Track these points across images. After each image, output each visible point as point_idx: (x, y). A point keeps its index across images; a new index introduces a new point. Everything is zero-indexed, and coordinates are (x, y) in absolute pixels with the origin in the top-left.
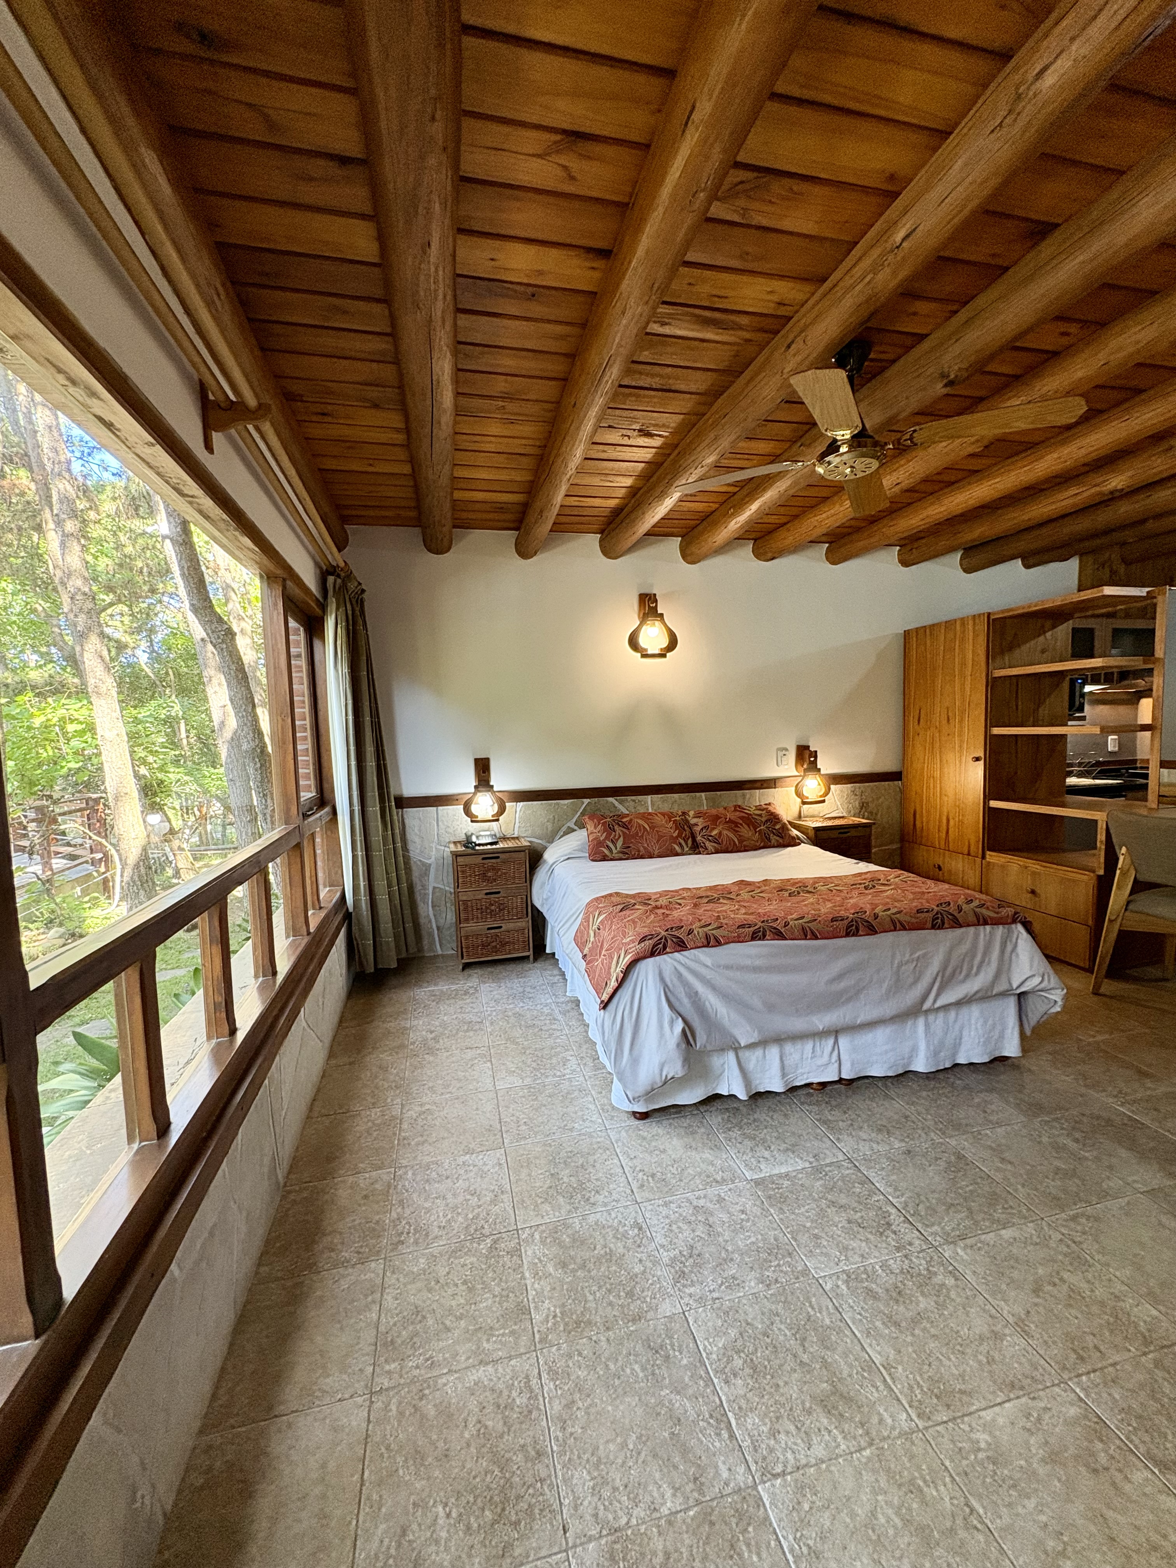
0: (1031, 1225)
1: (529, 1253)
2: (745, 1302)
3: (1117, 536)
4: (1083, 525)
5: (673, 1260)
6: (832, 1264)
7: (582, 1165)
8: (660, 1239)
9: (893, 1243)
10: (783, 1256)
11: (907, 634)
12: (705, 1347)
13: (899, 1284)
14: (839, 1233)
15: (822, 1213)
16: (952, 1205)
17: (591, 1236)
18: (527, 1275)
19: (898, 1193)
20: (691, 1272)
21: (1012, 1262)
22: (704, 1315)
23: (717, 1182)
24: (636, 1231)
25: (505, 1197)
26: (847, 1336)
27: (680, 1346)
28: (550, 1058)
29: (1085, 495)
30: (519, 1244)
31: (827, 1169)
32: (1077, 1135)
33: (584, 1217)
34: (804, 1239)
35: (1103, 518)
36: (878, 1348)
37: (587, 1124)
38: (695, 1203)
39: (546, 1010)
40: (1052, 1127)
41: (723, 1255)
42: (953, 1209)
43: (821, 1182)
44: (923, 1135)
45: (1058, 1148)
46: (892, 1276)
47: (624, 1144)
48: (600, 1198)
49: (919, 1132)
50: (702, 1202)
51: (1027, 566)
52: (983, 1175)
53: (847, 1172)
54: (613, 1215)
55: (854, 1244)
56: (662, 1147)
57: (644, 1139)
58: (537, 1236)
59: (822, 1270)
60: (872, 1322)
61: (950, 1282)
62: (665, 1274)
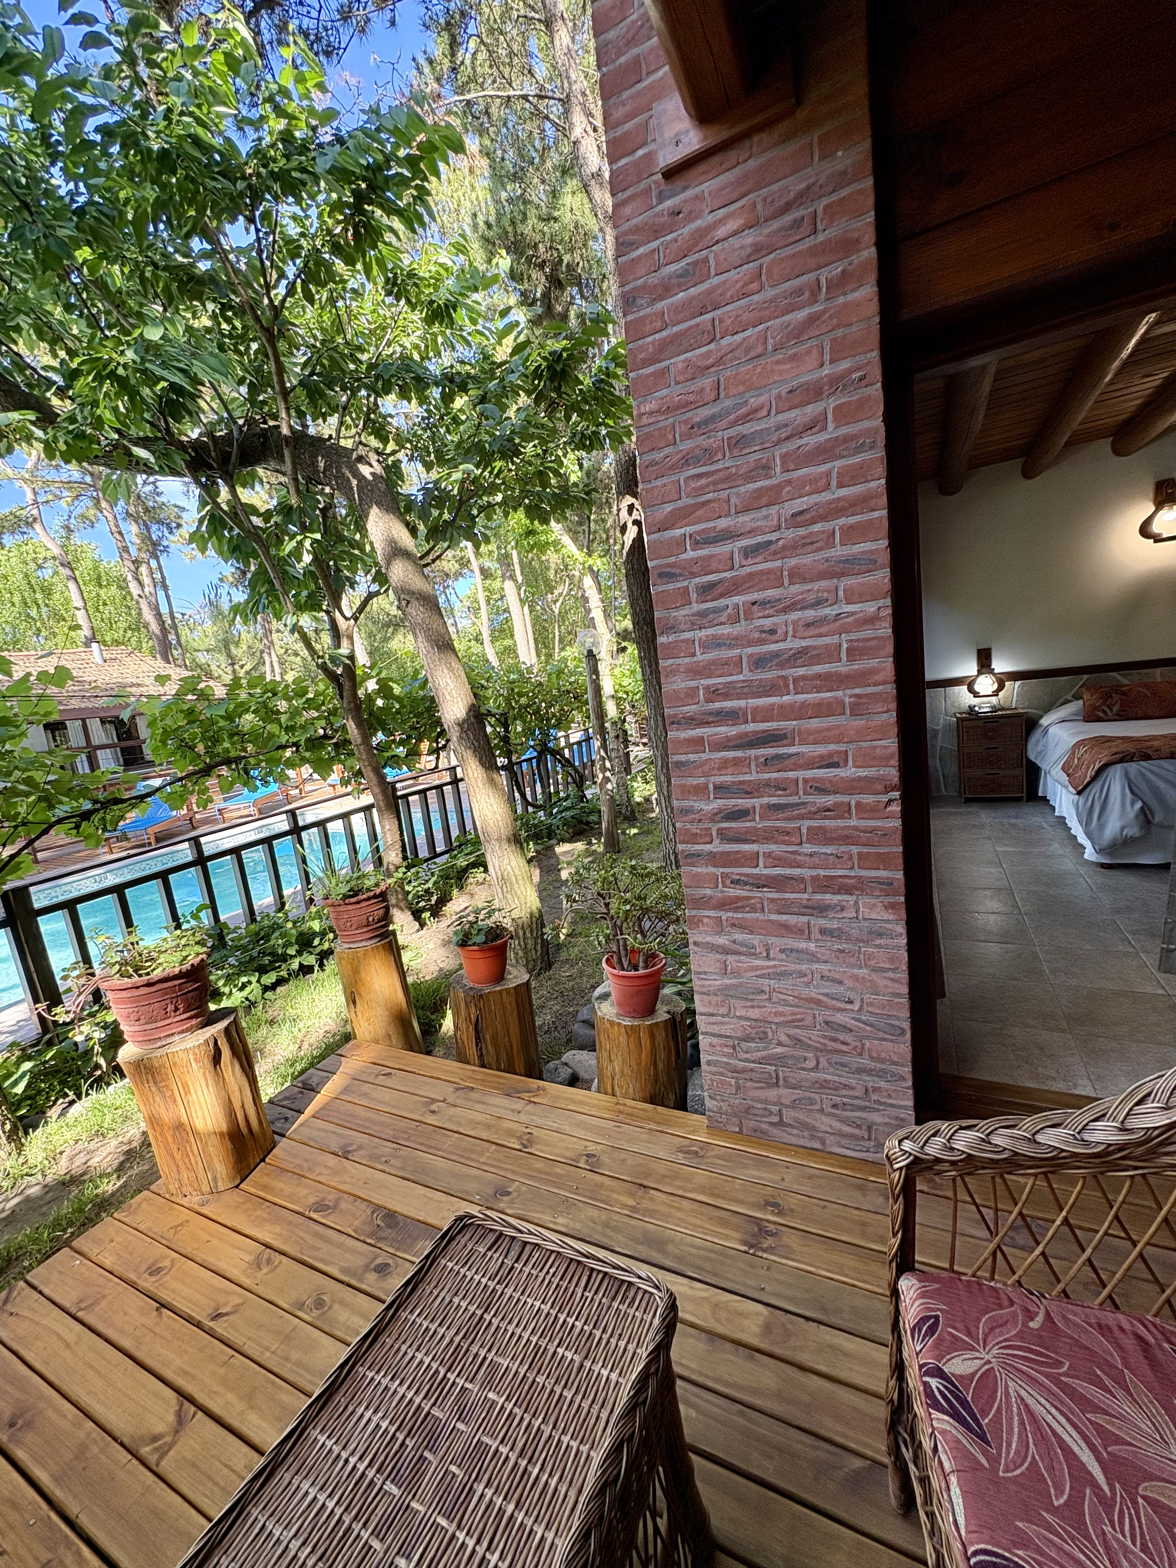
1: (1019, 895)
8: (1106, 902)
17: (1059, 896)
33: (1055, 891)
37: (1063, 866)
39: (1036, 824)
54: (1076, 893)
56: (1120, 879)
57: (1107, 875)
58: (1024, 892)
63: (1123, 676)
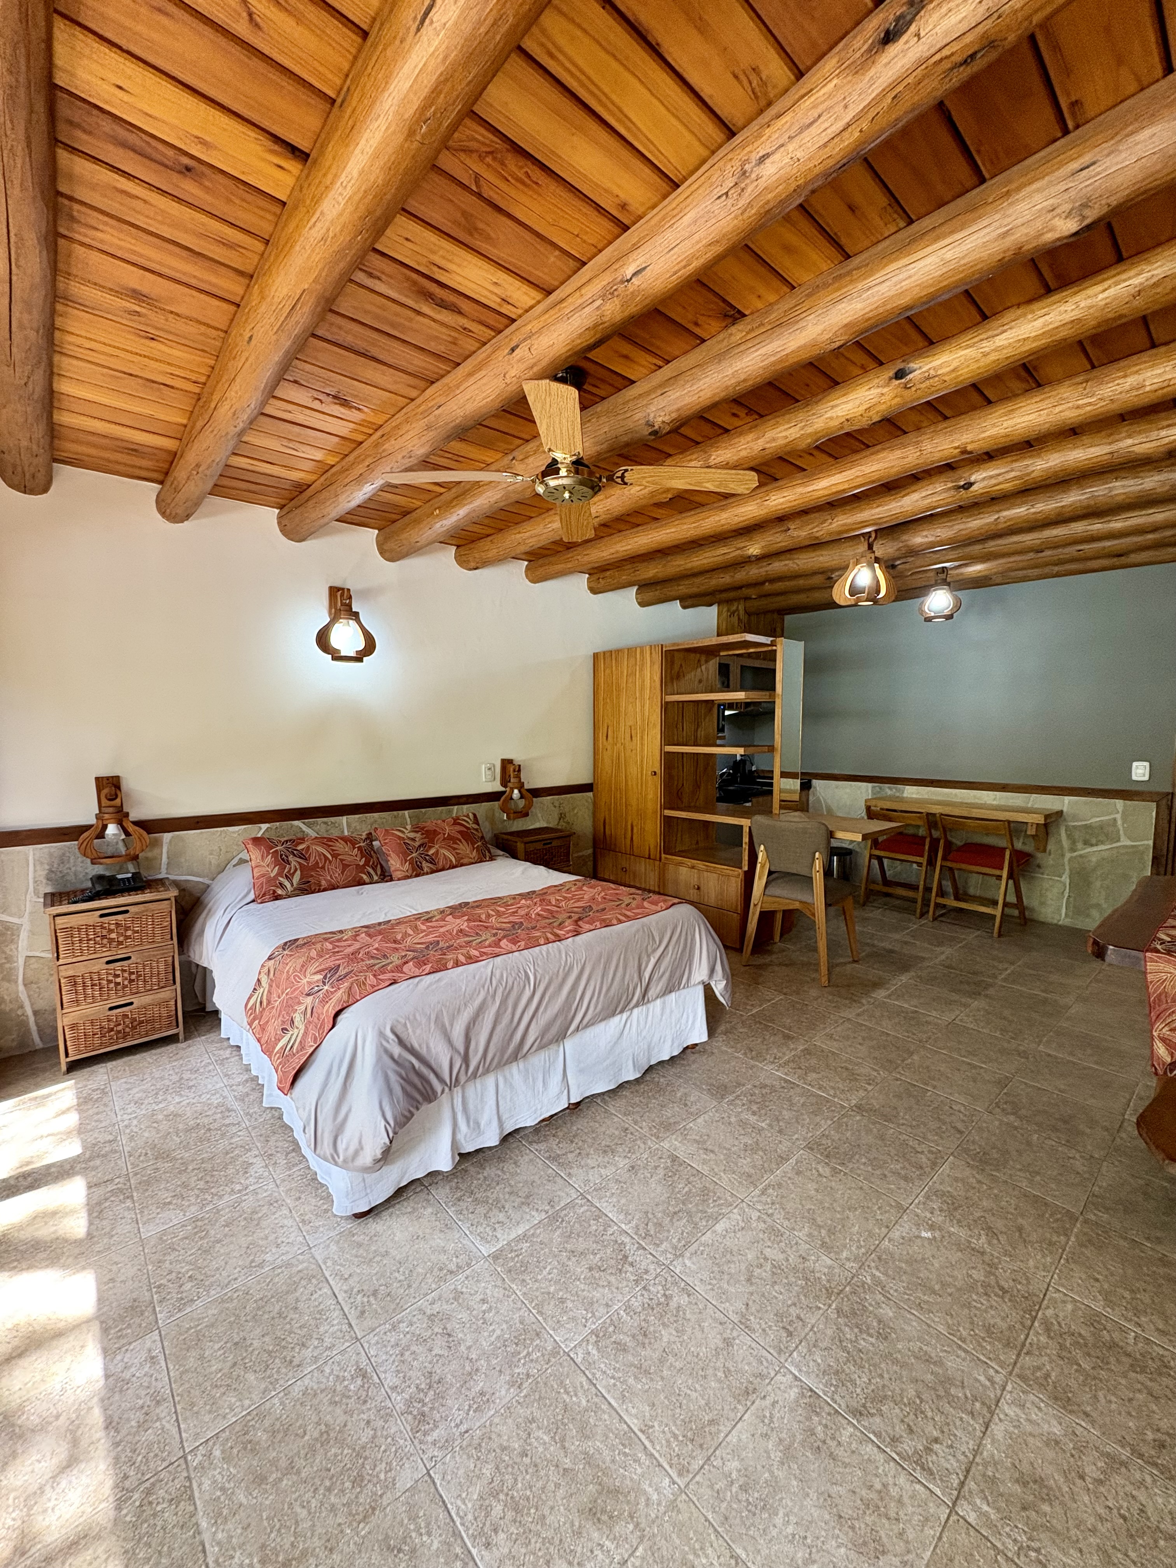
0: (735, 1211)
1: (206, 1485)
2: (496, 1420)
3: (746, 592)
4: (726, 579)
5: (409, 1403)
6: (581, 1328)
7: (280, 1314)
8: (390, 1380)
9: (632, 1278)
10: (532, 1340)
11: (596, 656)
12: (458, 1509)
13: (643, 1324)
14: (582, 1287)
15: (564, 1271)
16: (675, 1213)
17: (298, 1416)
18: (204, 1524)
19: (630, 1217)
20: (432, 1409)
21: (728, 1256)
22: (452, 1463)
23: (451, 1272)
24: (359, 1382)
25: (163, 1410)
26: (604, 1412)
27: (428, 1525)
28: (225, 1168)
29: (732, 555)
30: (188, 1478)
31: (564, 1212)
32: (755, 1108)
33: (286, 1391)
34: (549, 1309)
35: (741, 576)
36: (634, 1411)
37: (284, 1249)
38: (429, 1312)
39: (216, 1100)
40: (736, 1106)
41: (468, 1368)
42: (676, 1218)
43: (558, 1232)
44: (642, 1146)
45: (743, 1124)
46: (635, 1317)
47: (335, 1263)
48: (308, 1353)
49: (638, 1142)
50: (436, 1308)
51: (684, 607)
52: (695, 1172)
53: (582, 1209)
54: (327, 1370)
55: (597, 1295)
56: (382, 1250)
57: (360, 1245)
58: (217, 1453)
59: (572, 1340)
60: (624, 1382)
61: (684, 1300)
62: (400, 1427)
63: (309, 826)
